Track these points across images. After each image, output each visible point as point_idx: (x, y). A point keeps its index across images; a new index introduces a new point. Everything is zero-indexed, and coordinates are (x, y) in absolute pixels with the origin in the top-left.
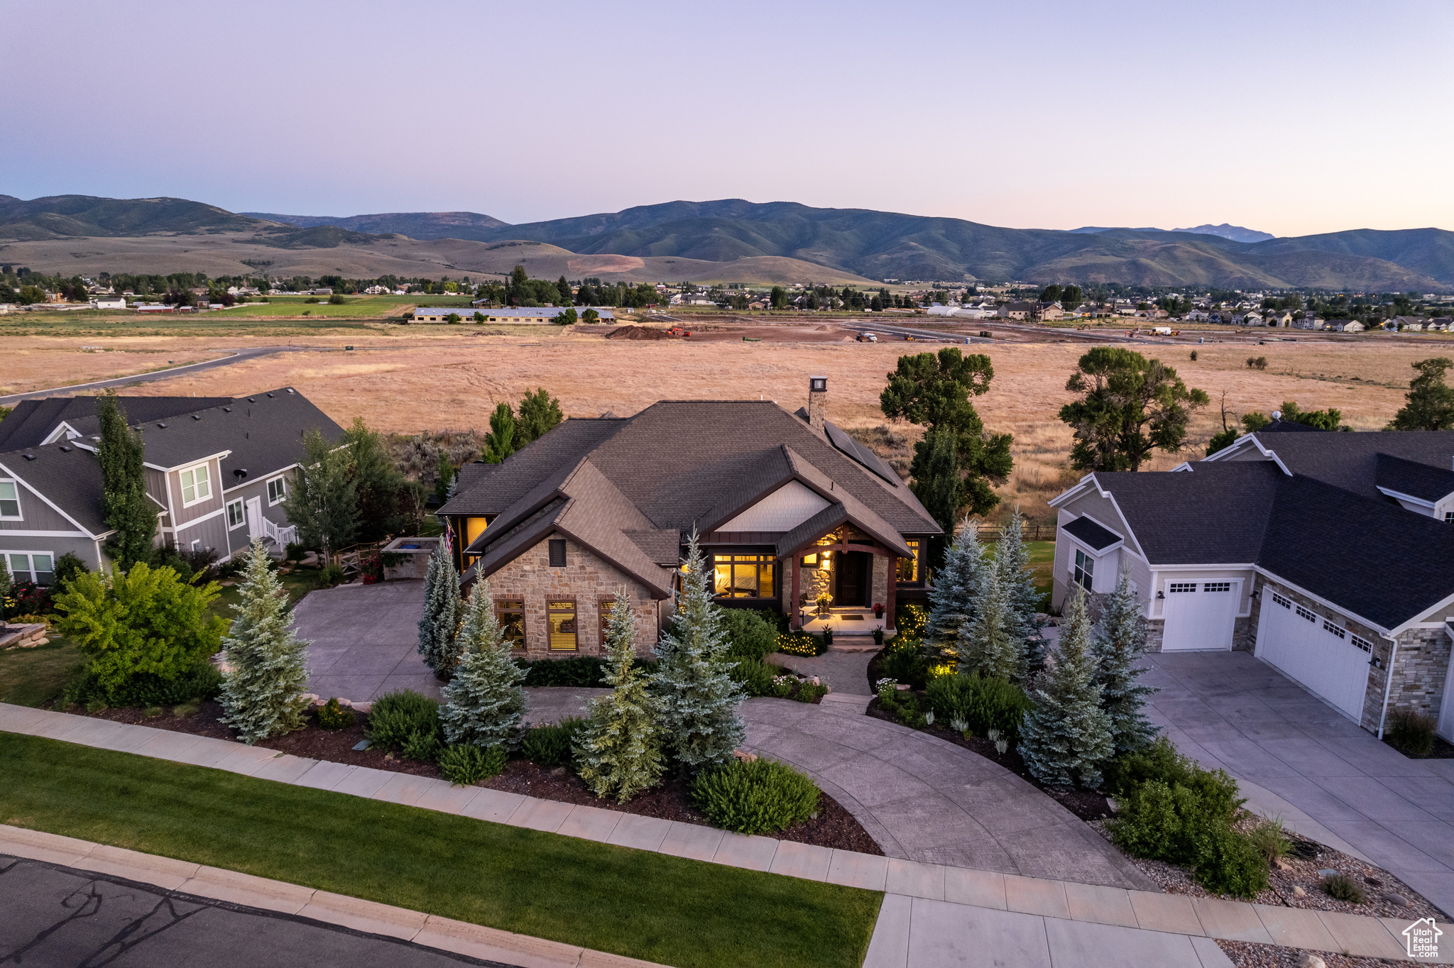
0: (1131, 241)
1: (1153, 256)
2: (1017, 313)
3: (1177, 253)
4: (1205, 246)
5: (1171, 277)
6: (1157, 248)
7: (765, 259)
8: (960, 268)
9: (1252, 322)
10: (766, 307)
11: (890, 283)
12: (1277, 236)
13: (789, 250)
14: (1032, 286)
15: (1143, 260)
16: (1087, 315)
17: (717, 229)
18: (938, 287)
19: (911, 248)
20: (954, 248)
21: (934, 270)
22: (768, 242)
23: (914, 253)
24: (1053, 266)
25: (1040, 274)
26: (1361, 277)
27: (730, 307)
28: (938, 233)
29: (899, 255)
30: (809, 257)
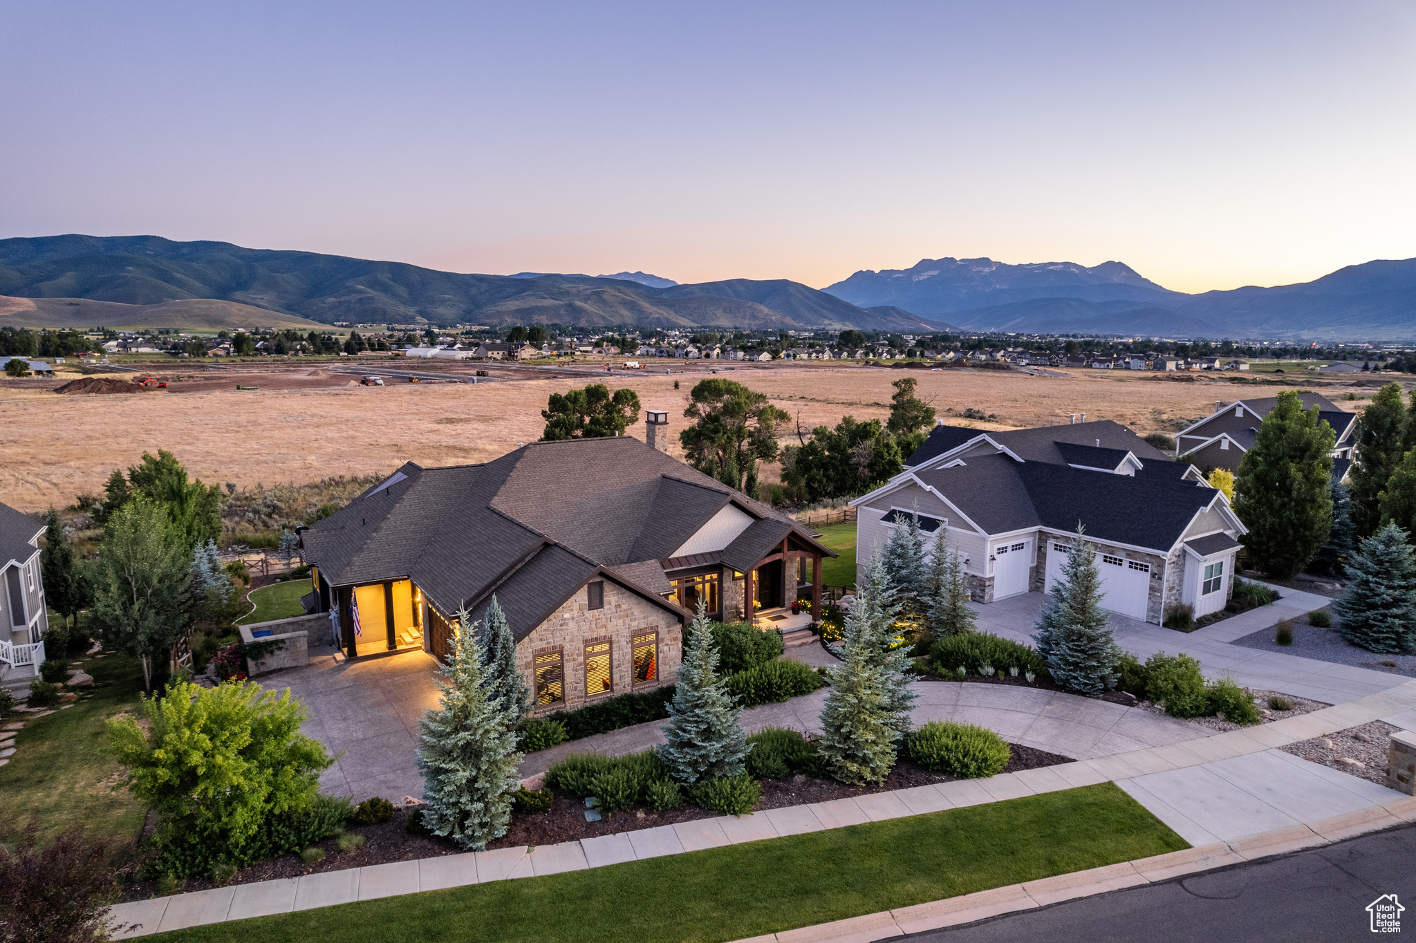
0: (565, 286)
1: (586, 299)
2: (495, 353)
3: (606, 296)
4: (626, 290)
5: (603, 318)
6: (588, 292)
7: (199, 302)
8: (411, 311)
9: (691, 355)
10: (228, 353)
11: (342, 326)
12: (680, 283)
13: (223, 293)
14: (483, 328)
15: (578, 303)
16: (555, 353)
17: (130, 268)
18: (393, 329)
19: (359, 292)
20: (403, 291)
21: (385, 313)
22: (197, 284)
23: (362, 296)
24: (499, 309)
25: (488, 316)
26: (744, 317)
27: (186, 355)
28: (385, 277)
29: (347, 298)
30: (248, 300)
